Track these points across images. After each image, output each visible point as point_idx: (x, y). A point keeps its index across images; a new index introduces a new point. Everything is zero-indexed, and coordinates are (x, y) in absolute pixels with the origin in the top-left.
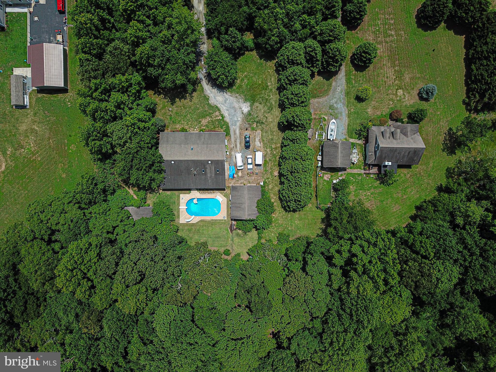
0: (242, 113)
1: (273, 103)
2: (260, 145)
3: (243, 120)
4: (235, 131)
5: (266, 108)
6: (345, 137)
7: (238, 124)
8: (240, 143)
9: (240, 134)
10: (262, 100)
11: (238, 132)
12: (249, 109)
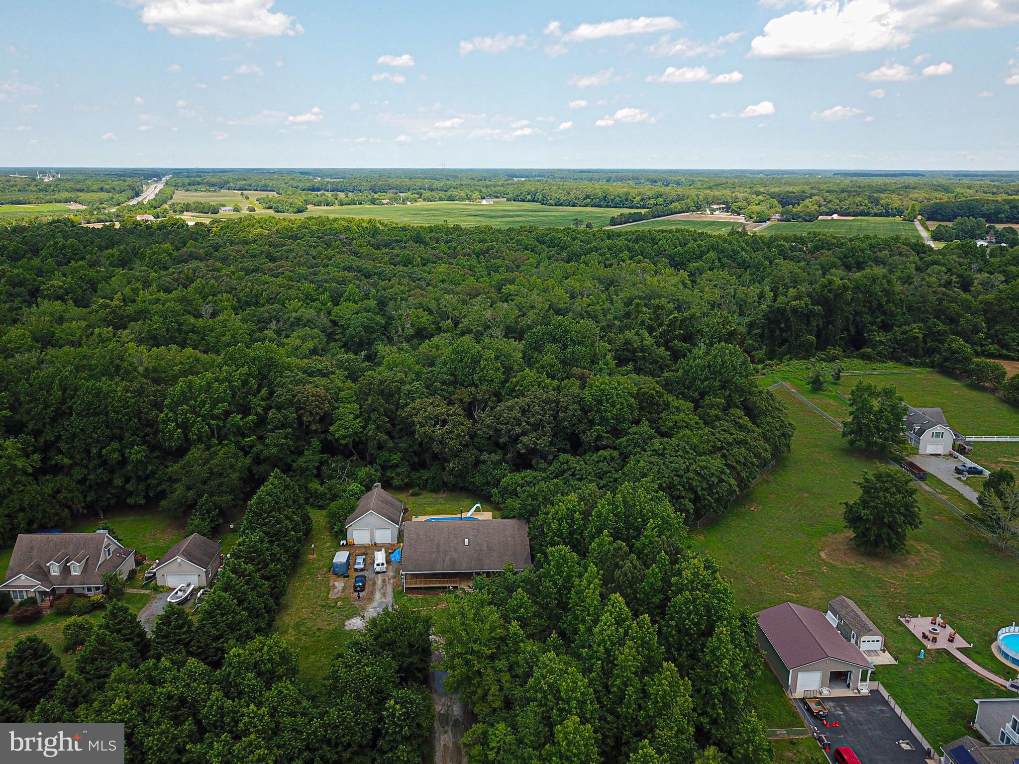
0: (363, 617)
1: (290, 630)
2: (336, 583)
3: (364, 608)
4: (384, 595)
5: (309, 625)
6: (158, 596)
7: (375, 604)
8: (374, 584)
9: (373, 593)
10: (314, 633)
11: (378, 595)
12: (347, 623)
